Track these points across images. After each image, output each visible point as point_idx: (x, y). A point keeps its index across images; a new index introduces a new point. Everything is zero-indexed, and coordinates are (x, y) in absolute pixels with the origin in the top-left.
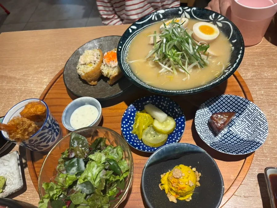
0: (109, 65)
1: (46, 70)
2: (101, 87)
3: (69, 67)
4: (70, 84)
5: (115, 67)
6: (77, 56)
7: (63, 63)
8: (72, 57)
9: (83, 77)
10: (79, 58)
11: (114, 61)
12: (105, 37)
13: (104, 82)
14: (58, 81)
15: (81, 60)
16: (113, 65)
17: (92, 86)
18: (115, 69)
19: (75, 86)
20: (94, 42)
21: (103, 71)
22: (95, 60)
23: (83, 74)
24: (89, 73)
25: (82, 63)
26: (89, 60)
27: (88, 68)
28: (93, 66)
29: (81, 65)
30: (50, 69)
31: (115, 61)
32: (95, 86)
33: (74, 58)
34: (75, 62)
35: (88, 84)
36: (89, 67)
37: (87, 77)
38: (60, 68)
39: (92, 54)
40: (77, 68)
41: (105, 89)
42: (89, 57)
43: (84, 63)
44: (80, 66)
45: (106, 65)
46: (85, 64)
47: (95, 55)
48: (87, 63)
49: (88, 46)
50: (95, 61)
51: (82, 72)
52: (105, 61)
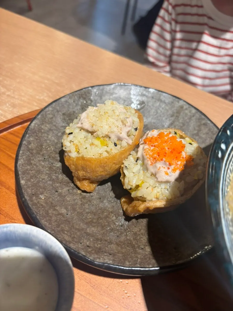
0: (152, 169)
1: (8, 96)
2: (101, 205)
3: (51, 116)
4: (29, 162)
5: (167, 182)
6: (81, 100)
7: (46, 99)
8: (70, 98)
9: (68, 160)
10: (84, 108)
11: (170, 164)
12: (159, 91)
13: (112, 194)
14: (14, 131)
15: (88, 117)
16: (163, 176)
17: (79, 192)
18: (163, 186)
19: (39, 172)
20: (131, 89)
21: (125, 172)
22: (121, 135)
23: (74, 155)
24: (89, 160)
25: (87, 126)
26: (107, 127)
27: (93, 147)
28: (108, 149)
29: (82, 129)
30: (17, 97)
31: (172, 167)
32: (85, 194)
33: (74, 101)
34: (71, 110)
35: (73, 182)
36: (97, 146)
37: (80, 168)
38: (35, 104)
39: (122, 117)
40: (68, 131)
41: (107, 217)
42: (111, 120)
43: (90, 129)
44: (78, 130)
45: (140, 162)
46: (92, 133)
47: (128, 124)
48: (99, 133)
49: (116, 91)
50: (120, 139)
51: (73, 149)
52: (144, 149)
